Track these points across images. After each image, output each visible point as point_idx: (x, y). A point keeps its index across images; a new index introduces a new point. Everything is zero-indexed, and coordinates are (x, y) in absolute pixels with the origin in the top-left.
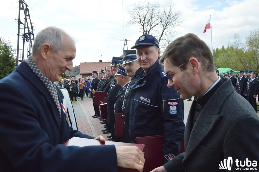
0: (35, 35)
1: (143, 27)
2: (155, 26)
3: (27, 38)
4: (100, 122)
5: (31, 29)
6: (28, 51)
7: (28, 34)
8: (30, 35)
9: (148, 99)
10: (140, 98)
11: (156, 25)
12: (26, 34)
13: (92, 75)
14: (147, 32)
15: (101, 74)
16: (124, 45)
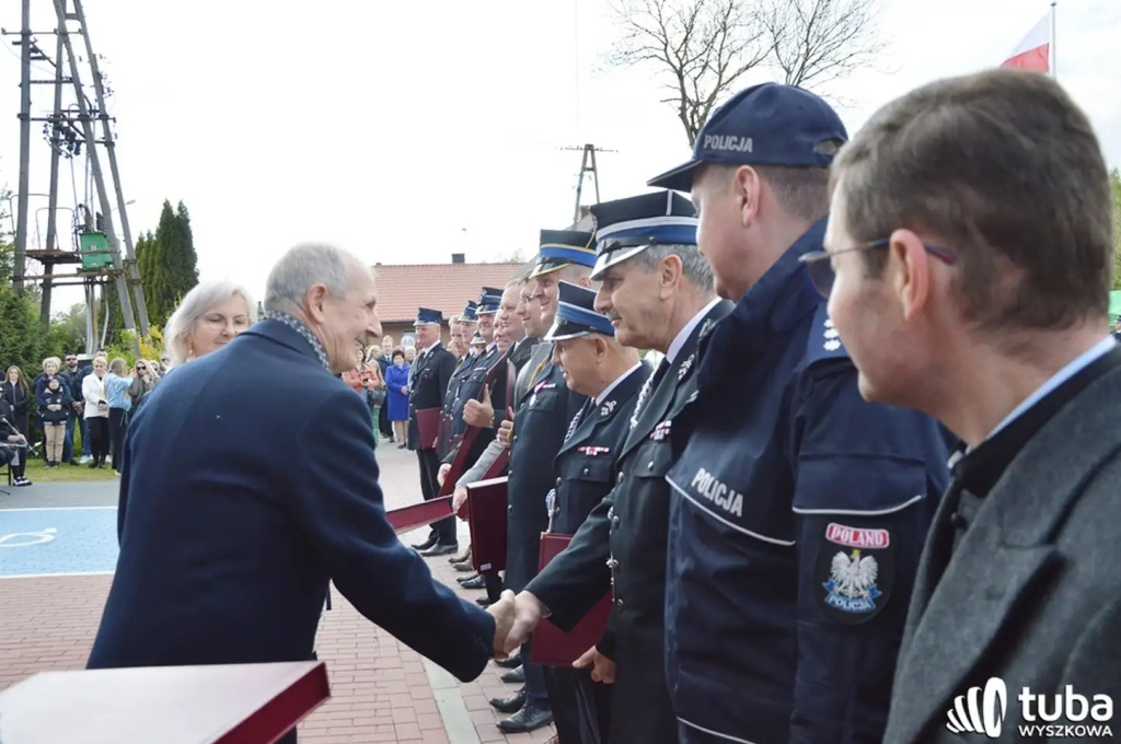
0: (114, 120)
1: (681, 78)
2: (743, 75)
3: (75, 135)
4: (459, 581)
5: (94, 89)
6: (81, 206)
7: (74, 116)
8: (85, 119)
9: (732, 493)
10: (697, 478)
11: (747, 67)
12: (68, 111)
13: (417, 332)
14: (702, 104)
15: (468, 324)
16: (582, 175)
